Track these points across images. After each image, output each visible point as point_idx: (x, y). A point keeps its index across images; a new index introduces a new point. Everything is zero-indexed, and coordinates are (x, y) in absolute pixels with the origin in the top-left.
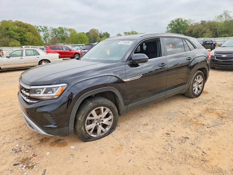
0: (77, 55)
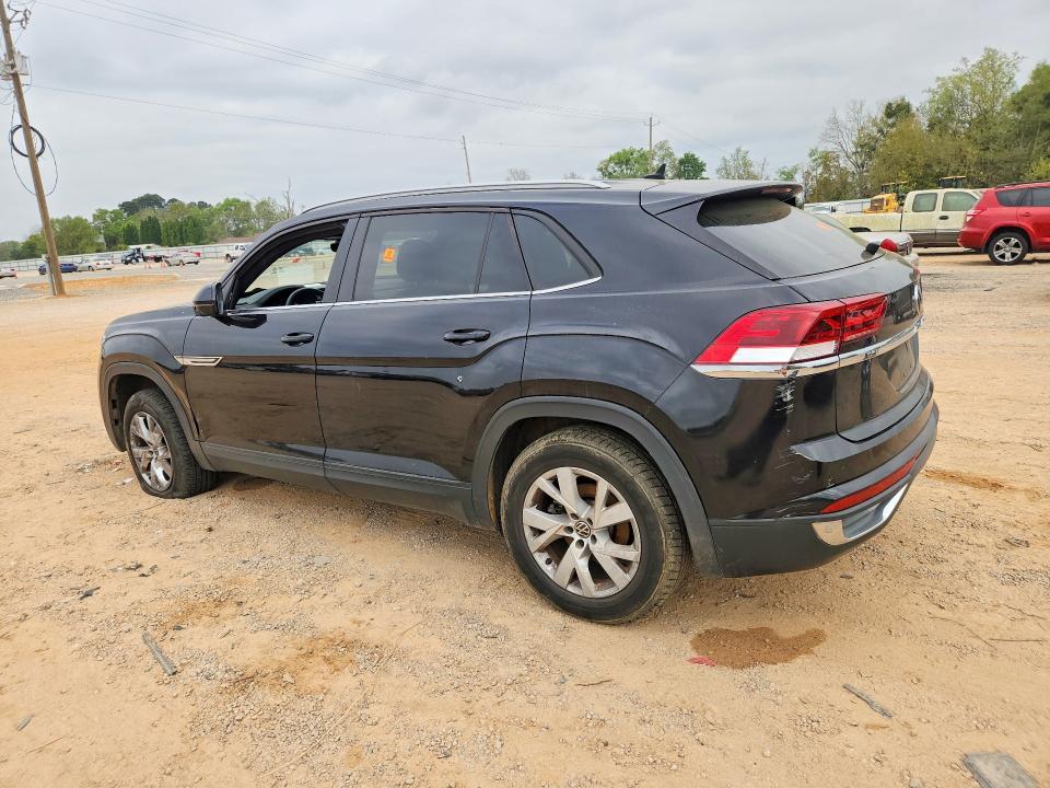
0: (1014, 241)
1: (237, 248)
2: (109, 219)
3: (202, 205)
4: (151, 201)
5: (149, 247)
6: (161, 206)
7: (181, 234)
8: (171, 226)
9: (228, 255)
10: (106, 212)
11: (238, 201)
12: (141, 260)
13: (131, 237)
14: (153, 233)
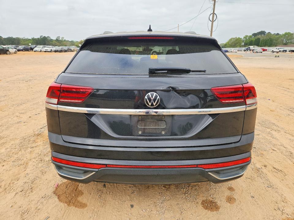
1: (276, 49)
2: (248, 38)
3: (278, 34)
4: (262, 33)
5: (254, 47)
6: (264, 35)
7: (266, 43)
8: (263, 40)
9: (273, 51)
10: (247, 36)
11: (290, 33)
12: (249, 50)
13: (251, 43)
14: (257, 43)
